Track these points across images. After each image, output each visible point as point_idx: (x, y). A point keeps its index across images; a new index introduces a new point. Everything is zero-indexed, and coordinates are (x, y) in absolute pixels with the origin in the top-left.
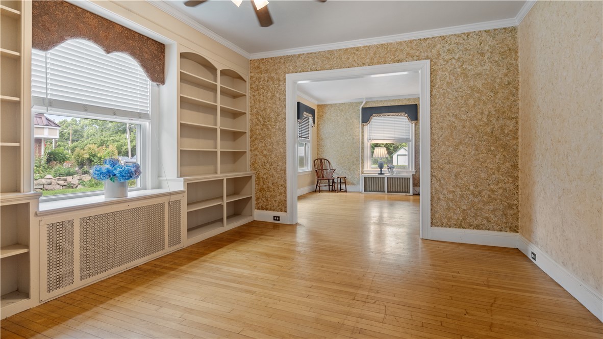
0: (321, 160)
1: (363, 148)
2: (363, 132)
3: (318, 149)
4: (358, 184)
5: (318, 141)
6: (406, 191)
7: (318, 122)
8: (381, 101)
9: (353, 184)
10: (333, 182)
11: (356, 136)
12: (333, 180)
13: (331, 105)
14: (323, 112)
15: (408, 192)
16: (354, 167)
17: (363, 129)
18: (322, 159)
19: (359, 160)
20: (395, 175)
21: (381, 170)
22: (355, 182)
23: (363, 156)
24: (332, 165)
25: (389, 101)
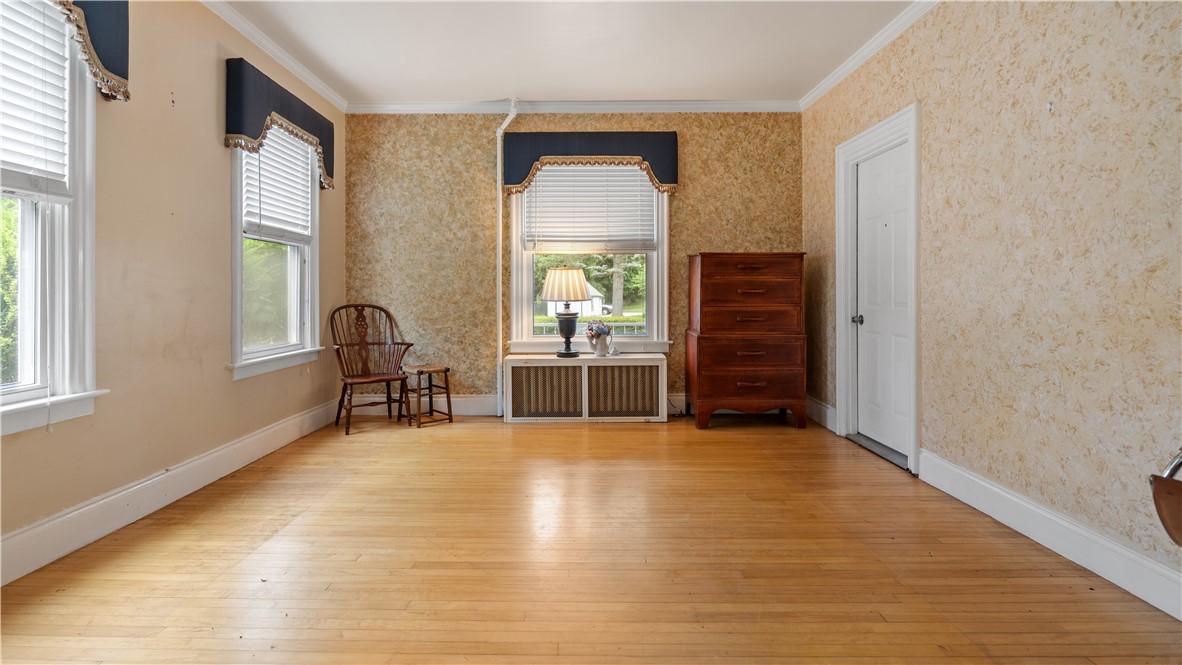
0: (360, 309)
1: (507, 270)
2: (507, 215)
3: (349, 270)
4: (491, 387)
5: (349, 244)
6: (648, 409)
7: (349, 175)
8: (567, 117)
9: (474, 390)
10: (404, 389)
11: (483, 228)
12: (404, 381)
13: (398, 119)
14: (368, 141)
15: (654, 412)
16: (477, 332)
17: (506, 205)
18: (363, 306)
19: (494, 310)
20: (612, 359)
21: (568, 343)
22: (479, 383)
23: (506, 295)
24: (402, 328)
25: (591, 116)
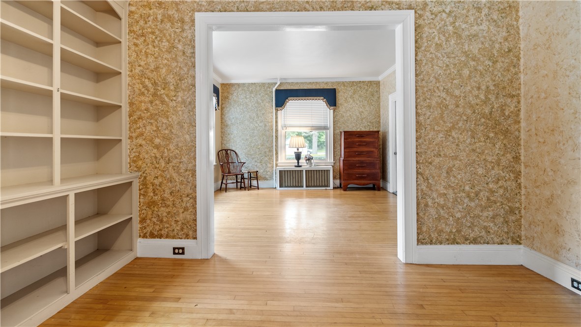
0: (226, 150)
1: (277, 137)
2: (277, 118)
3: (222, 137)
4: (271, 178)
5: (222, 128)
6: (326, 185)
7: (222, 104)
8: (297, 83)
9: (265, 179)
10: (243, 178)
11: (268, 122)
12: (242, 175)
13: (239, 85)
14: (228, 92)
15: (328, 186)
16: (266, 159)
17: (276, 114)
18: (228, 150)
19: (272, 151)
20: (313, 168)
21: (298, 162)
22: (267, 176)
23: (277, 146)
24: (240, 157)
25: (306, 83)
